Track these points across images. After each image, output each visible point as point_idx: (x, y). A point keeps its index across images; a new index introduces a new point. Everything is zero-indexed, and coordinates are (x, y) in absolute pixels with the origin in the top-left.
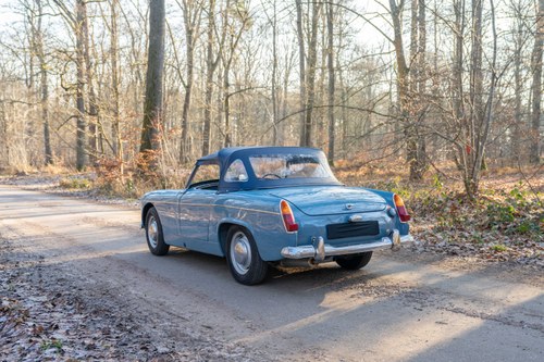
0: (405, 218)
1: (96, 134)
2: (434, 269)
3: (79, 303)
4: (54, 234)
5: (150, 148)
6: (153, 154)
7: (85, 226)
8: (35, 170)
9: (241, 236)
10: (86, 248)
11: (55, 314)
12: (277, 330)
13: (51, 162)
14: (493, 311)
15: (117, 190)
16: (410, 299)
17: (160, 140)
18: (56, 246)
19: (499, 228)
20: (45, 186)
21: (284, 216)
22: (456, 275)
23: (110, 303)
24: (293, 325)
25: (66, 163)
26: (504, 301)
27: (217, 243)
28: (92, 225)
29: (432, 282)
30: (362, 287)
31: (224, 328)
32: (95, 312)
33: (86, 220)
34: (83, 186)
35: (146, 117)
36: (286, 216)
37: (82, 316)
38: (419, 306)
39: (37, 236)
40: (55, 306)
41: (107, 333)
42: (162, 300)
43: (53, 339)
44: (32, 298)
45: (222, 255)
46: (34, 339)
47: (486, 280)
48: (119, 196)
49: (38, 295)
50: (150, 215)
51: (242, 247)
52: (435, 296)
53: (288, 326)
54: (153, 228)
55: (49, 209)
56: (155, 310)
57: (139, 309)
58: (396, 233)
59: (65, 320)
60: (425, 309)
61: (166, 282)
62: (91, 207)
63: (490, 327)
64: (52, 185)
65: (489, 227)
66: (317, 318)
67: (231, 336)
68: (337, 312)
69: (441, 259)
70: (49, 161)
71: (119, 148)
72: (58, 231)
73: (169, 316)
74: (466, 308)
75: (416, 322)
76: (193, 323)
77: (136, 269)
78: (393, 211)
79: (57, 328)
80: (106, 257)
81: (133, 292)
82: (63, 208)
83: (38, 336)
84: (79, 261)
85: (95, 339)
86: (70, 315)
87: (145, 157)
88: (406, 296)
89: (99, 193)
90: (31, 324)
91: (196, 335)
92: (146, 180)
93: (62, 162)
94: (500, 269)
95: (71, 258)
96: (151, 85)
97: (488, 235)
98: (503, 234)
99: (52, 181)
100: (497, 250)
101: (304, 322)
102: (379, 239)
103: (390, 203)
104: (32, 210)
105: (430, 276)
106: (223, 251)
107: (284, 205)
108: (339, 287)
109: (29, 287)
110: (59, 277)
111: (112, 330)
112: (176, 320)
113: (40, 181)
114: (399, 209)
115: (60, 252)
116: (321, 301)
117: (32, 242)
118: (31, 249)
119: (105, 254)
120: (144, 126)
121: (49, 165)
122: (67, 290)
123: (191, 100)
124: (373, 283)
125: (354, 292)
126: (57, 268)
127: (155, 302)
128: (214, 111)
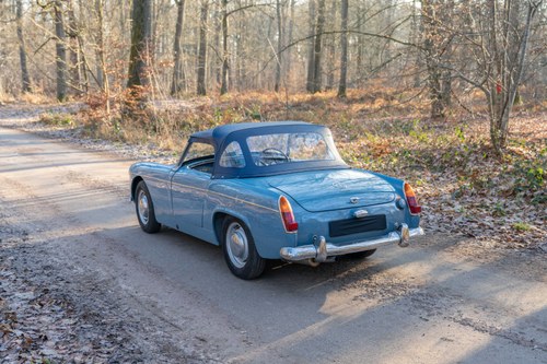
0: (415, 210)
1: (79, 64)
2: (447, 257)
3: (66, 303)
4: (37, 198)
5: (139, 84)
6: (142, 91)
7: (70, 185)
8: (12, 99)
9: (237, 227)
10: (73, 220)
11: (43, 318)
12: (273, 345)
13: (29, 90)
14: (504, 323)
15: (103, 132)
16: (417, 304)
17: (149, 76)
18: (40, 216)
19: (525, 196)
20: (23, 121)
21: (283, 213)
22: (468, 267)
23: (99, 302)
24: (290, 337)
25: (45, 90)
26: (517, 310)
27: (212, 232)
28: (77, 185)
29: (442, 278)
30: (367, 286)
31: (218, 340)
32: (84, 317)
33: (71, 176)
34: (65, 122)
35: (133, 48)
36: (285, 215)
37: (72, 322)
38: (424, 315)
39: (18, 201)
40: (42, 305)
41: (96, 346)
42: (153, 298)
43: (43, 355)
44: (17, 294)
45: (217, 244)
46: (23, 355)
47: (501, 276)
48: (105, 139)
49: (24, 290)
50: (140, 189)
51: (238, 239)
52: (444, 300)
53: (285, 339)
54: (144, 203)
55: (28, 159)
56: (147, 314)
57: (131, 312)
58: (405, 226)
59: (54, 327)
60: (431, 319)
61: (158, 272)
62: (75, 155)
63: (498, 347)
64: (31, 119)
65: (514, 194)
66: (316, 328)
67: (225, 352)
68: (338, 320)
69: (455, 243)
70: (27, 88)
71: (104, 80)
72: (41, 193)
73: (161, 323)
74: (475, 319)
75: (420, 337)
76: (186, 333)
77: (125, 253)
78: (403, 202)
79: (46, 339)
80: (94, 234)
81: (124, 286)
82: (46, 158)
83: (27, 351)
84: (65, 239)
85: (85, 354)
86: (58, 319)
87: (133, 93)
88: (413, 300)
89: (83, 134)
90: (19, 333)
91: (189, 350)
92: (136, 119)
93: (41, 90)
94: (519, 259)
95: (56, 234)
96: (138, 9)
97: (512, 204)
98: (528, 203)
99: (32, 114)
100: (518, 230)
101: (302, 334)
102: (386, 234)
103: (399, 192)
104: (11, 160)
105: (442, 269)
106: (219, 240)
107: (283, 201)
108: (342, 285)
109: (13, 277)
110: (45, 264)
111: (103, 342)
112: (167, 329)
113: (17, 114)
114: (409, 200)
115: (44, 226)
116: (321, 305)
117: (14, 209)
118: (14, 221)
119: (93, 228)
120: (132, 58)
121: (27, 93)
122: (55, 283)
123: (184, 19)
124: (378, 279)
125: (357, 292)
126: (42, 250)
127: (147, 302)
128: (210, 32)
